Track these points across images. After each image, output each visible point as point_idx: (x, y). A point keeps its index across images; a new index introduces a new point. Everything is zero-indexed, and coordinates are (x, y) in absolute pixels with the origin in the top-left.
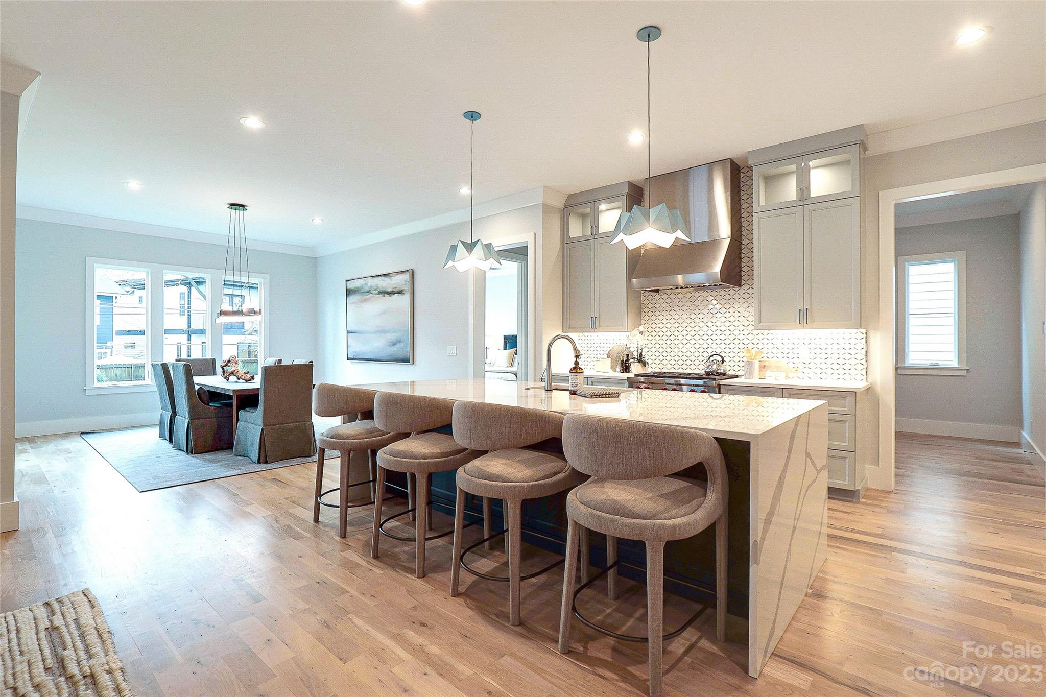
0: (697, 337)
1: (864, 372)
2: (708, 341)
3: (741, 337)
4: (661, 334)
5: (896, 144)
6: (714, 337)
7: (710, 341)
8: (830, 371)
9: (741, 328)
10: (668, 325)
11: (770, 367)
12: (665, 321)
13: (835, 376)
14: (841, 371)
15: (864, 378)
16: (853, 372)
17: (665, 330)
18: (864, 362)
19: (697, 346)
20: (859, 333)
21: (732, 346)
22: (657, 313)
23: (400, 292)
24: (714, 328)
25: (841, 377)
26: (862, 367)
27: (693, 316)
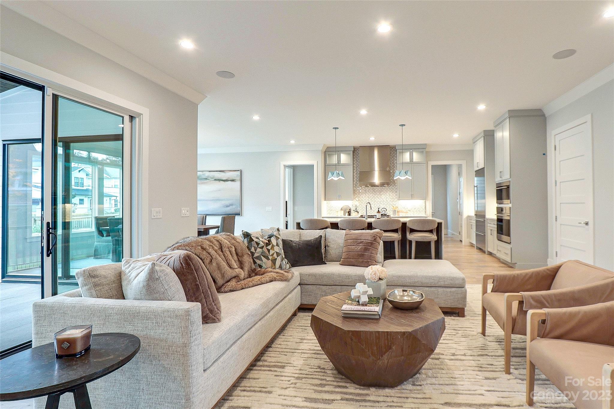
0: (375, 202)
1: (425, 212)
2: (379, 204)
3: (390, 202)
4: (362, 201)
5: (432, 149)
6: (381, 202)
7: (380, 204)
8: (416, 212)
9: (390, 199)
10: (365, 198)
11: (399, 212)
12: (363, 197)
13: (417, 214)
14: (419, 212)
15: (425, 214)
16: (422, 212)
17: (363, 200)
18: (424, 209)
19: (375, 205)
20: (423, 201)
21: (387, 205)
22: (360, 194)
23: (233, 180)
24: (381, 199)
25: (419, 214)
26: (424, 211)
27: (374, 195)
